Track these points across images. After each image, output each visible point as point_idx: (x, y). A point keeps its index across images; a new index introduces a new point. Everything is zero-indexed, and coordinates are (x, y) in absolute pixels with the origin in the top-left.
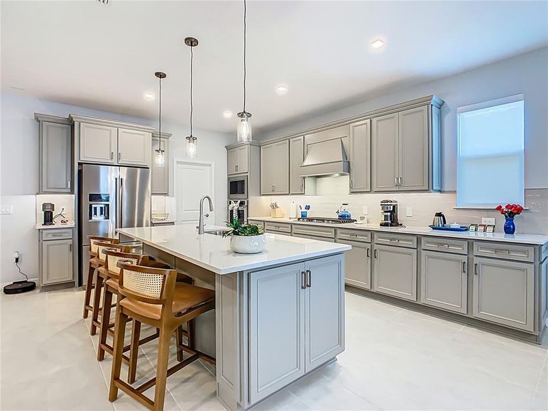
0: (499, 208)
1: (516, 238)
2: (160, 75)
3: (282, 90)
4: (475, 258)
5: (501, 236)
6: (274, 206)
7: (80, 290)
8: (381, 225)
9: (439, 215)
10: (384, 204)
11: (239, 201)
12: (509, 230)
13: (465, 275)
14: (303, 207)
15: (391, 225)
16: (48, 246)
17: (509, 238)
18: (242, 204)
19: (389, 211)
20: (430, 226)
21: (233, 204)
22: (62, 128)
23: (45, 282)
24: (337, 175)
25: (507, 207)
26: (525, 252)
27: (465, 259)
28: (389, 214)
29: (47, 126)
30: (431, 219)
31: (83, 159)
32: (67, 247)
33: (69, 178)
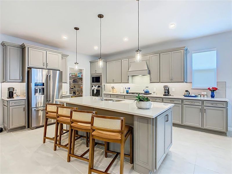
0: (209, 89)
1: (215, 99)
2: (77, 29)
3: (126, 39)
4: (204, 107)
5: (210, 99)
6: (113, 88)
7: (29, 130)
8: (163, 95)
9: (187, 91)
10: (165, 87)
11: (97, 86)
12: (213, 96)
13: (201, 113)
14: (127, 88)
15: (168, 95)
16: (12, 109)
17: (213, 99)
18: (99, 87)
19: (167, 90)
20: (183, 95)
21: (94, 87)
22: (17, 49)
23: (11, 127)
24: (141, 75)
25: (212, 88)
26: (223, 104)
27: (200, 107)
28: (167, 91)
29: (10, 48)
30: (184, 93)
31: (30, 66)
32: (22, 109)
33: (21, 75)
